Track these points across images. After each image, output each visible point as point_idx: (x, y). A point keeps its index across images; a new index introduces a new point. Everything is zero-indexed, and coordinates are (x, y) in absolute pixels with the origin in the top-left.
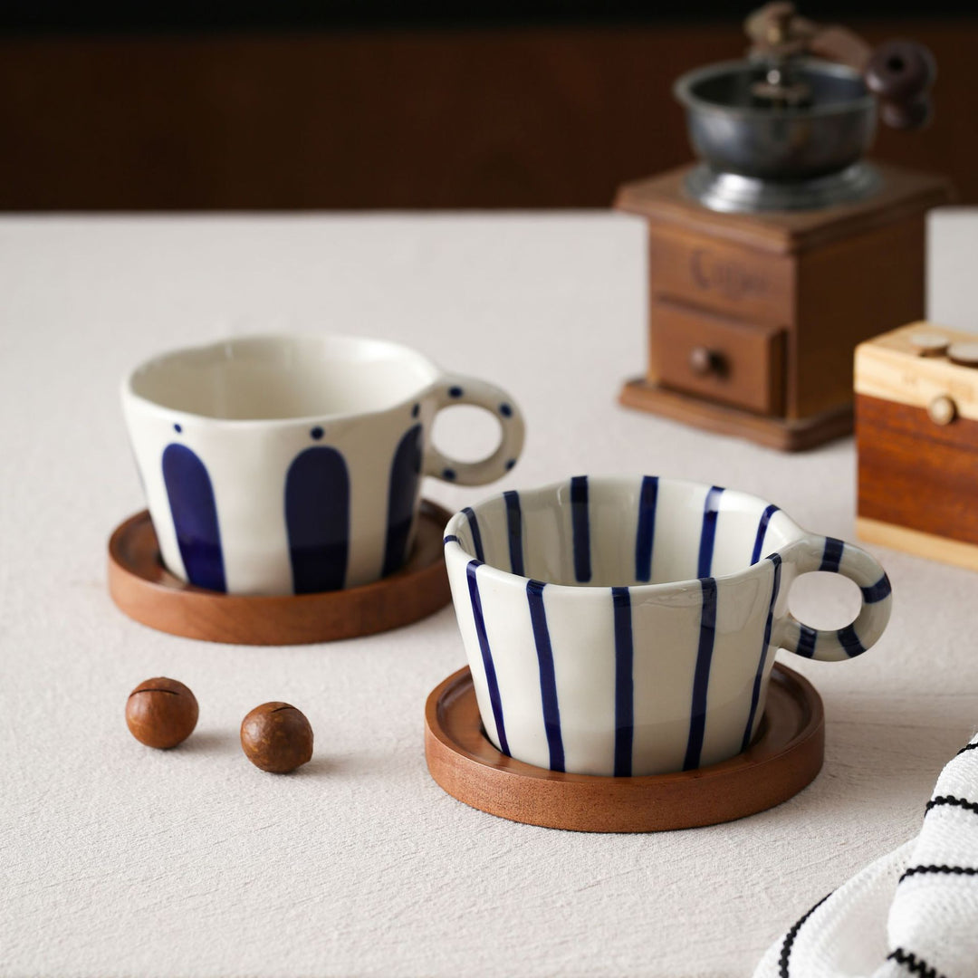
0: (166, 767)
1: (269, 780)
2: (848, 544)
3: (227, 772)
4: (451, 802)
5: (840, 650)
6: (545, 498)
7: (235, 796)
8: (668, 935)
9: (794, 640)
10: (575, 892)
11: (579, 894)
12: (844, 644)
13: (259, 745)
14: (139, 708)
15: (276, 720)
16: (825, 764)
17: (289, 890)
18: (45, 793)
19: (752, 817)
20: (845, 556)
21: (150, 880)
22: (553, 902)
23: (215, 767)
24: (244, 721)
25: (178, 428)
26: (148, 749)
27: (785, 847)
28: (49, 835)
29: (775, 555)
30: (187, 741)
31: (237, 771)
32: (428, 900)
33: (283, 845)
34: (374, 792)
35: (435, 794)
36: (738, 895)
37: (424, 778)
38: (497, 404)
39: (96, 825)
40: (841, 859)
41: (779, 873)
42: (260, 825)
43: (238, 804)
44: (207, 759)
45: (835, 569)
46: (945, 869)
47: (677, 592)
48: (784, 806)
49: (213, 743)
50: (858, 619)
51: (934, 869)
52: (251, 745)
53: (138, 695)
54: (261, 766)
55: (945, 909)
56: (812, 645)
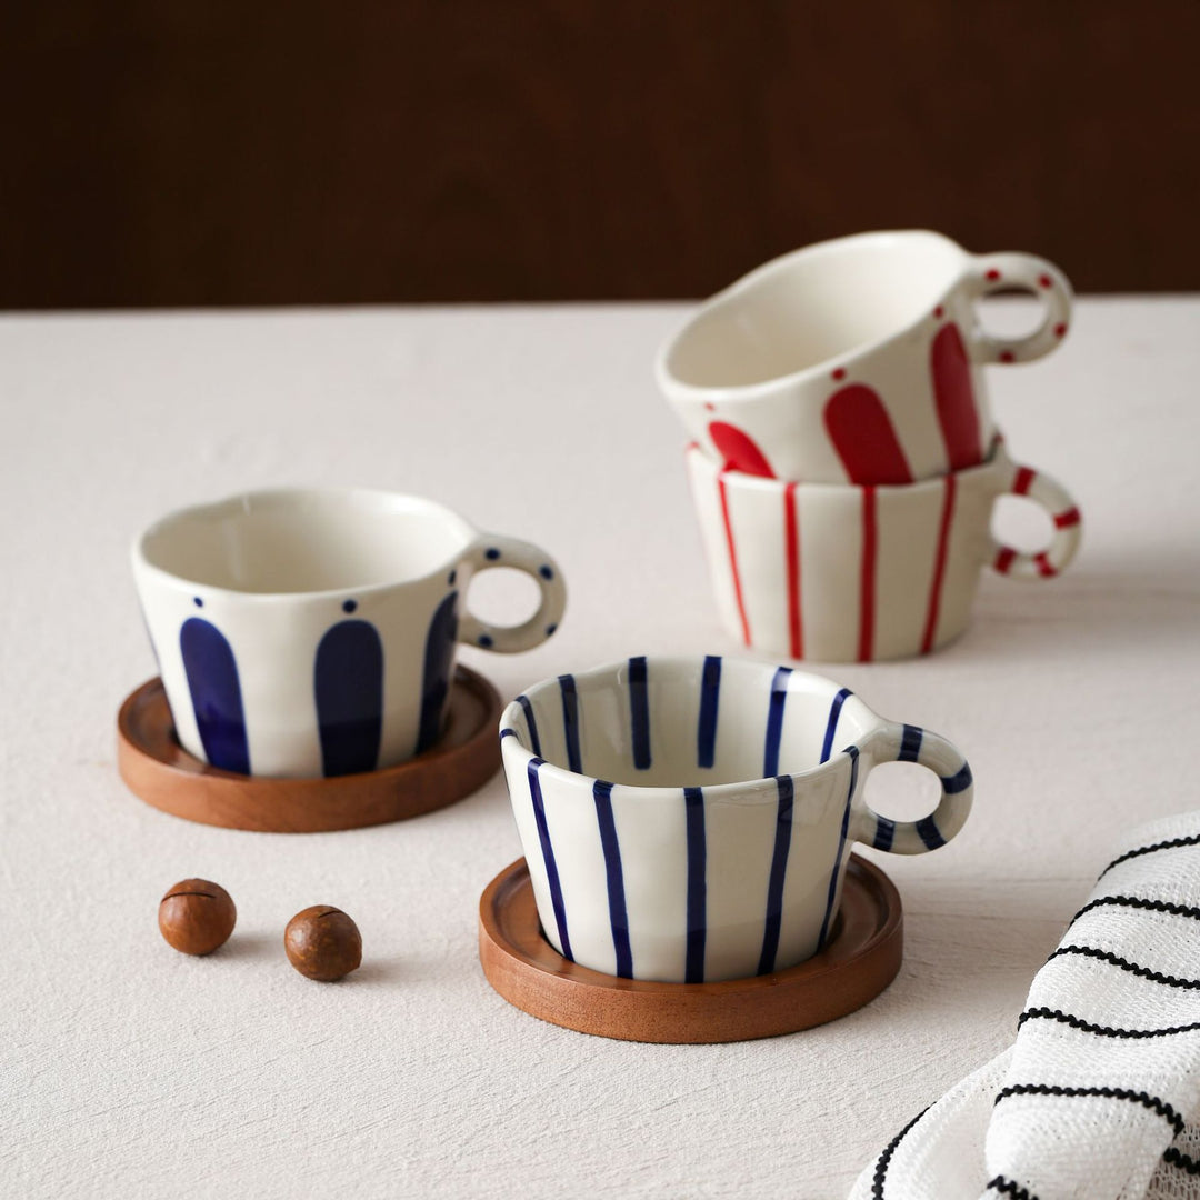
0: (205, 976)
1: (315, 988)
2: (927, 731)
3: (270, 981)
4: (512, 1011)
5: (920, 843)
6: (603, 680)
7: (282, 1008)
8: (753, 1158)
9: (871, 833)
10: (652, 1111)
11: (656, 1114)
12: (923, 837)
13: (306, 952)
14: (174, 913)
15: (324, 925)
16: (904, 962)
17: (351, 1114)
18: (79, 1008)
19: (831, 1024)
20: (925, 746)
21: (202, 1106)
22: (631, 1123)
23: (257, 975)
24: (288, 927)
25: (199, 602)
26: (183, 955)
27: (869, 1057)
28: (89, 1057)
29: (852, 747)
30: (224, 946)
31: (281, 979)
32: (499, 1123)
33: (339, 1063)
34: (429, 1001)
35: (494, 1002)
36: (824, 1112)
37: (480, 985)
38: (537, 566)
39: (138, 1043)
40: (928, 1069)
41: (865, 1087)
42: (311, 1042)
43: (285, 1017)
44: (247, 966)
45: (914, 759)
46: (1044, 1090)
47: (751, 791)
48: (864, 1010)
49: (253, 948)
50: (937, 809)
51: (1032, 1089)
52: (297, 953)
53: (172, 900)
54: (307, 974)
55: (1046, 1133)
56: (889, 839)
